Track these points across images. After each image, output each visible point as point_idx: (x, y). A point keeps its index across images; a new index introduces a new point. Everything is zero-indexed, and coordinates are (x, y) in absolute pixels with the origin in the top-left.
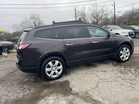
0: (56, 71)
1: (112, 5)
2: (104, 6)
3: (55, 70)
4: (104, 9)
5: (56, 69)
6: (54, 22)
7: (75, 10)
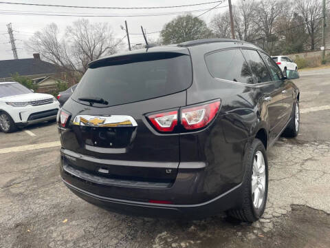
1: (122, 28)
2: (104, 28)
7: (10, 31)
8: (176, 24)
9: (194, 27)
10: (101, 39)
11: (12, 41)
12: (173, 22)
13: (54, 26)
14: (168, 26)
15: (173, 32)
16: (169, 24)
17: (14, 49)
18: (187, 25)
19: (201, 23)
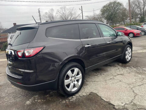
0: (76, 83)
1: (80, 9)
2: (72, 9)
3: (74, 81)
4: (73, 12)
5: (76, 80)
6: (15, 24)
7: (39, 12)
8: (108, 6)
9: (117, 7)
10: (71, 14)
11: (40, 16)
12: (107, 5)
13: (52, 10)
14: (104, 7)
15: (106, 10)
16: (105, 6)
17: (40, 19)
18: (113, 6)
19: (121, 4)
